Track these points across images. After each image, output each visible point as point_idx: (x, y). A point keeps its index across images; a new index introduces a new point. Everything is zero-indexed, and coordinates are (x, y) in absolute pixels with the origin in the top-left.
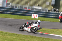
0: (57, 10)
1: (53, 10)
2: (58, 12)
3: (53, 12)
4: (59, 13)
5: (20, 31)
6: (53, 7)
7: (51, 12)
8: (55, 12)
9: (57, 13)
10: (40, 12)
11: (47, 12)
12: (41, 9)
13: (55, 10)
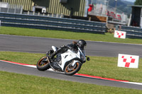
0: (44, 9)
1: (33, 9)
2: (46, 14)
3: (34, 14)
4: (48, 16)
7: (28, 14)
8: (39, 14)
9: (44, 15)
10: (4, 15)
11: (21, 14)
12: (6, 9)
13: (38, 10)
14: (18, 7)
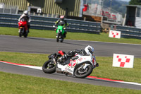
0: (39, 9)
1: (29, 10)
2: (42, 14)
4: (44, 16)
5: (46, 72)
6: (28, 4)
8: (34, 14)
9: (39, 15)
11: (16, 14)
12: (2, 9)
13: (33, 11)
14: (14, 7)
